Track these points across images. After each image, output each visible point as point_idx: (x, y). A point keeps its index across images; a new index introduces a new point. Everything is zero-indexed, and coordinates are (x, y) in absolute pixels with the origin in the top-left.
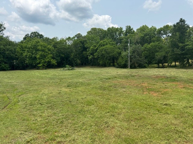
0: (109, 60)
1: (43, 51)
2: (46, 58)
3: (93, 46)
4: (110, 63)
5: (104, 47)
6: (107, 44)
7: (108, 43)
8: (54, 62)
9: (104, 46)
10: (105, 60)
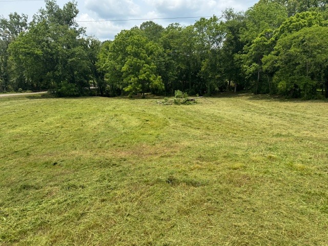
0: (312, 76)
1: (136, 55)
2: (141, 71)
3: (262, 35)
4: (314, 88)
5: (295, 34)
6: (310, 25)
7: (314, 22)
8: (157, 81)
9: (297, 30)
10: (296, 77)
